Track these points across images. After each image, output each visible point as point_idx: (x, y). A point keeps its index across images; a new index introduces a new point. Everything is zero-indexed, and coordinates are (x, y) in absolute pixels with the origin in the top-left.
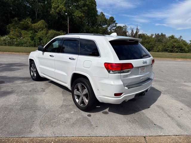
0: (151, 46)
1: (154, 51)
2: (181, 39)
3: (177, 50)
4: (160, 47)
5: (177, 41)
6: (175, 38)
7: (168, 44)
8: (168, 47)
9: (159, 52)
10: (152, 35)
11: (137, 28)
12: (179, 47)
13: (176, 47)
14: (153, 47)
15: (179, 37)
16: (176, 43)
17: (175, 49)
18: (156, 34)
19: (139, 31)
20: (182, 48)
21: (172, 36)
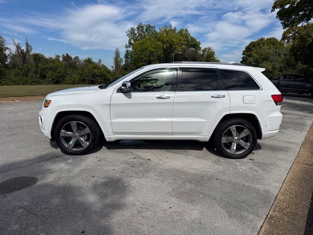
0: (61, 74)
1: (66, 83)
2: (101, 64)
3: (100, 80)
4: (76, 76)
5: (96, 66)
6: (93, 63)
7: (86, 71)
8: (88, 76)
9: (74, 84)
10: (58, 57)
11: (27, 44)
12: (102, 76)
13: (98, 76)
14: (64, 76)
15: (98, 61)
16: (96, 70)
17: (98, 78)
18: (63, 55)
19: (31, 49)
20: (105, 77)
21: (89, 59)
